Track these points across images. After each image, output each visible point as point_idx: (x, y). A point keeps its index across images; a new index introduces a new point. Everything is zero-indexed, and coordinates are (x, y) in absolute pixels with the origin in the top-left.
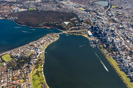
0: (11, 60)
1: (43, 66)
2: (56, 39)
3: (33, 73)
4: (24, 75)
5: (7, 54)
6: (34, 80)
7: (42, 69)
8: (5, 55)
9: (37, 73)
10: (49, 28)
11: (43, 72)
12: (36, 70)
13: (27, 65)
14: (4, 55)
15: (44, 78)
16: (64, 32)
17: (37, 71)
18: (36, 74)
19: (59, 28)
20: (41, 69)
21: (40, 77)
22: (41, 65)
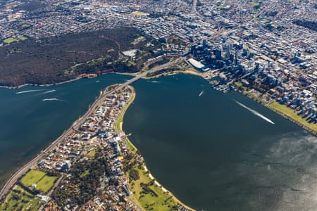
0: (55, 182)
1: (146, 170)
2: (131, 96)
3: (134, 193)
4: (118, 205)
5: (30, 170)
6: (150, 207)
7: (150, 175)
8: (27, 175)
9: (146, 189)
10: (95, 75)
11: (156, 182)
12: (137, 183)
13: (107, 180)
14: (23, 176)
15: (170, 194)
16: (138, 76)
17: (142, 184)
18: (143, 192)
19: (119, 71)
20: (146, 176)
21: (160, 196)
22: (140, 167)
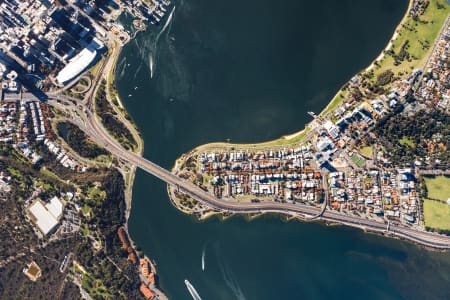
0: (434, 176)
1: (372, 66)
3: (412, 68)
4: (438, 78)
6: (425, 44)
7: (379, 59)
9: (402, 56)
11: (388, 48)
12: (396, 71)
14: (441, 232)
15: (399, 28)
17: (397, 64)
18: (408, 58)
20: (384, 62)
21: (406, 38)
22: (372, 73)
